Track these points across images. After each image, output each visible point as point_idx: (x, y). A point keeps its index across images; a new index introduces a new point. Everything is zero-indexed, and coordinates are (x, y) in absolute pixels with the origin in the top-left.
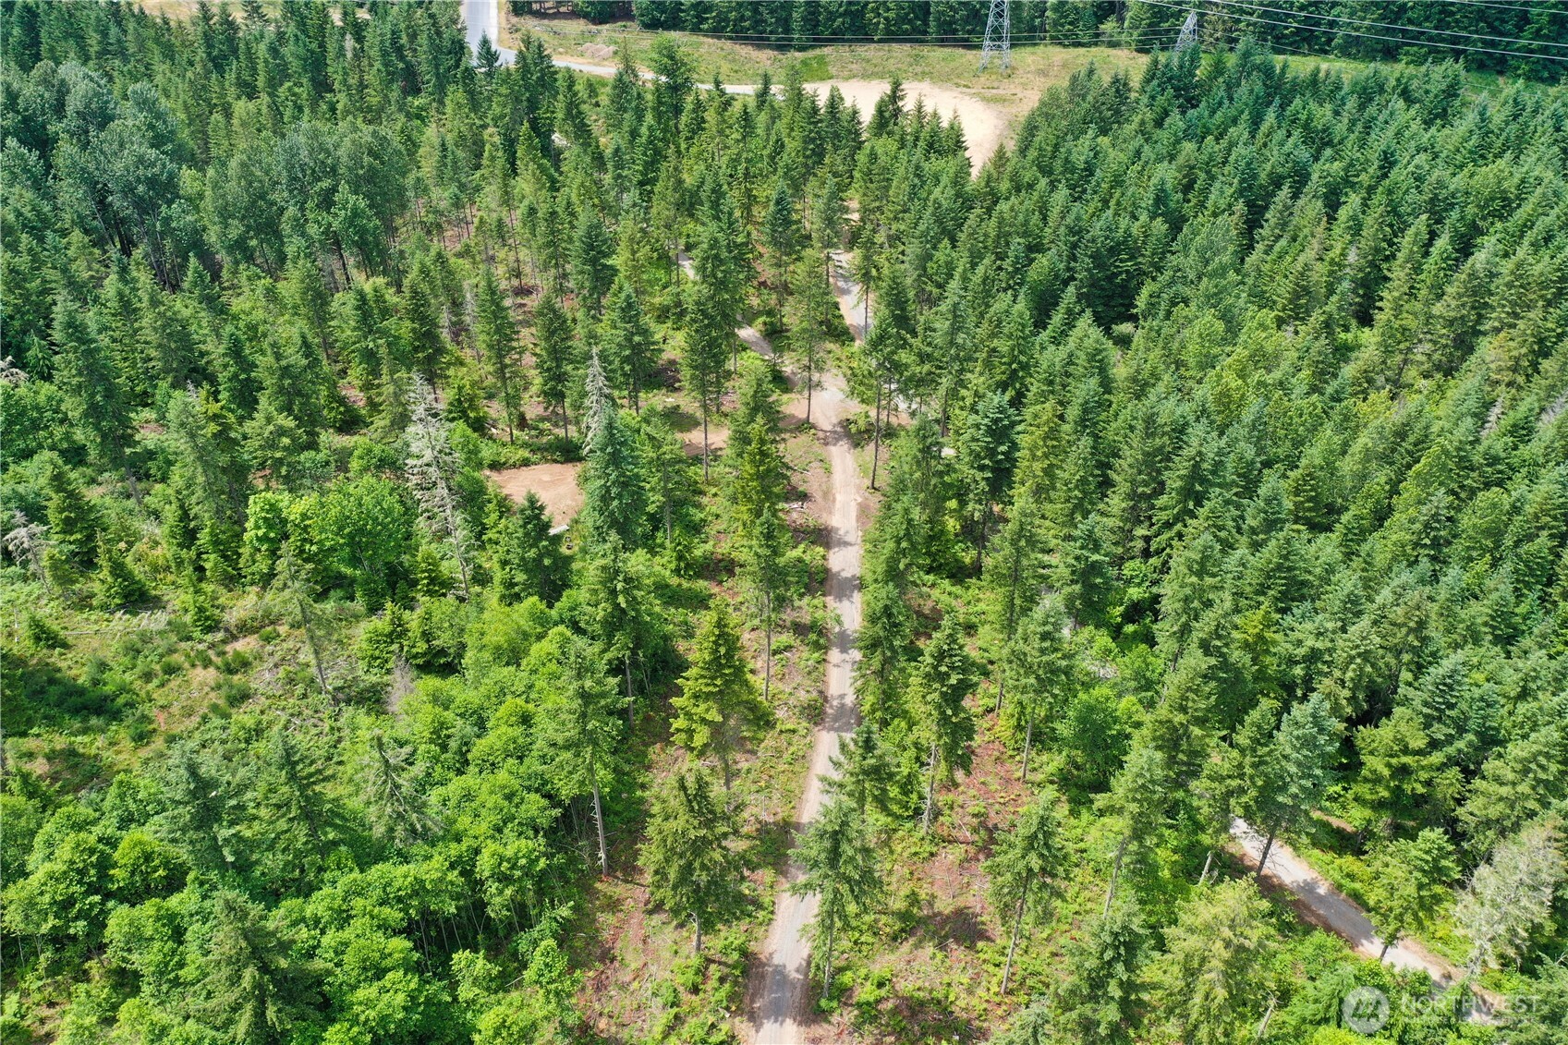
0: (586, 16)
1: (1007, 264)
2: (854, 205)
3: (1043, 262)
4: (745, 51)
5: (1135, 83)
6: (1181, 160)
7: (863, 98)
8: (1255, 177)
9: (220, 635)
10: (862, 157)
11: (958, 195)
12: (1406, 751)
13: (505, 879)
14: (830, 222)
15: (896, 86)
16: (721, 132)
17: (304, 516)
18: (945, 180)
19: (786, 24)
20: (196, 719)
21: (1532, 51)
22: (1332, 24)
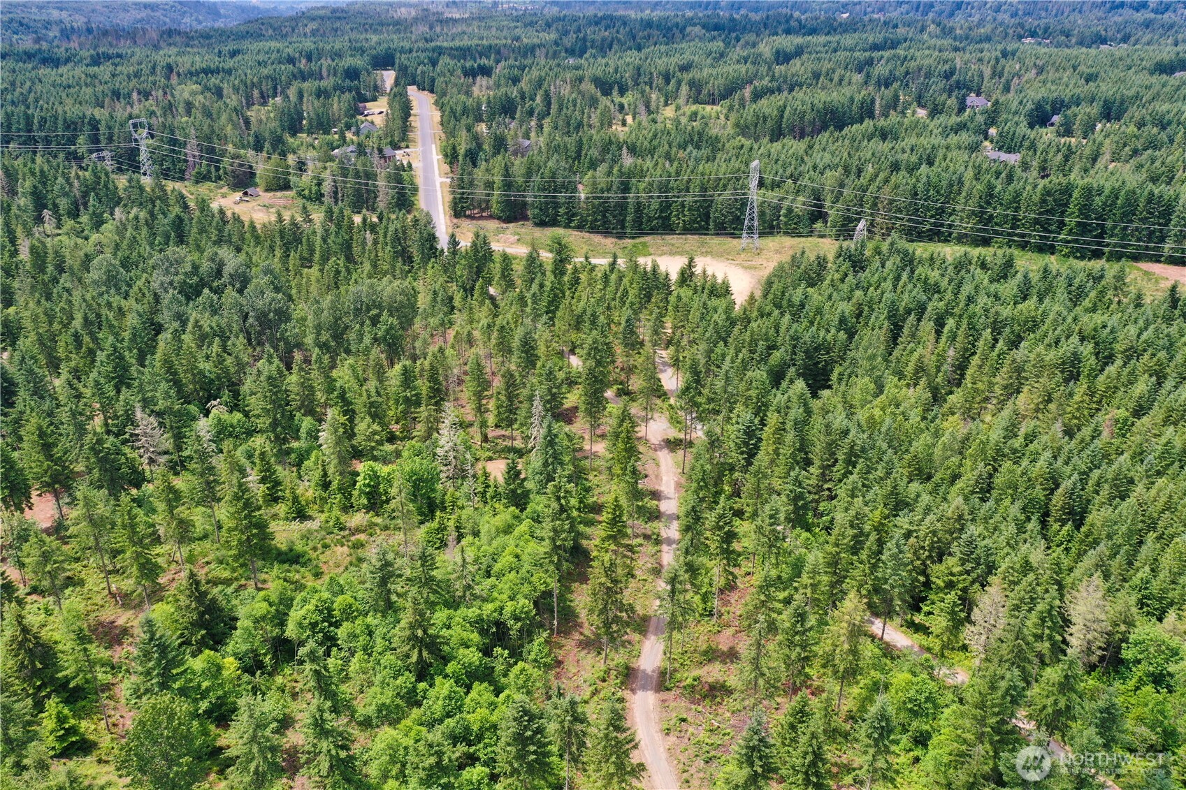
0: (499, 218)
1: (756, 356)
2: (669, 325)
3: (777, 355)
4: (597, 238)
5: (831, 257)
6: (854, 300)
7: (671, 266)
8: (897, 310)
9: (347, 532)
10: (672, 299)
11: (728, 319)
12: (952, 574)
13: (517, 619)
14: (656, 332)
15: (691, 260)
16: (590, 285)
17: (389, 474)
18: (720, 310)
19: (622, 224)
20: (342, 569)
21: (1069, 242)
22: (950, 226)
